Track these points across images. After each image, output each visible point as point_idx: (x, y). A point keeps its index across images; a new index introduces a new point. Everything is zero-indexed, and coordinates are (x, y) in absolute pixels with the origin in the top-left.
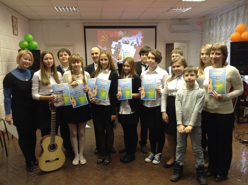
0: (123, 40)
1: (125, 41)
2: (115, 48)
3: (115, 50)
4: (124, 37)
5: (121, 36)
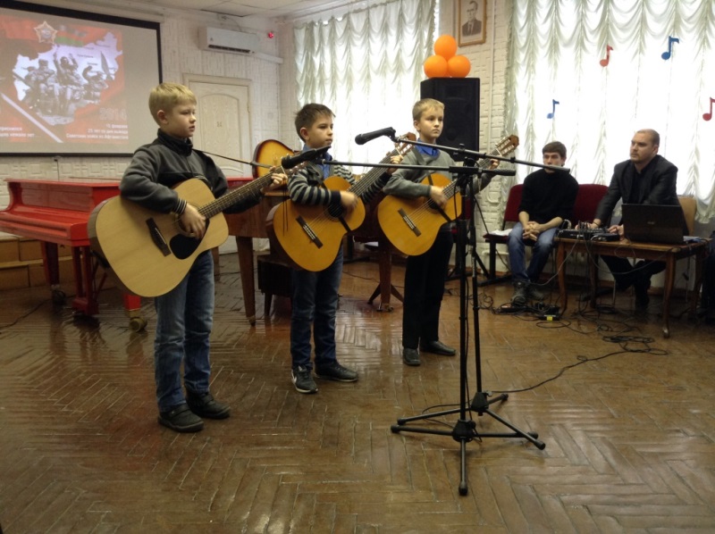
0: (55, 55)
1: (63, 59)
2: (27, 80)
3: (27, 88)
4: (58, 46)
5: (47, 40)
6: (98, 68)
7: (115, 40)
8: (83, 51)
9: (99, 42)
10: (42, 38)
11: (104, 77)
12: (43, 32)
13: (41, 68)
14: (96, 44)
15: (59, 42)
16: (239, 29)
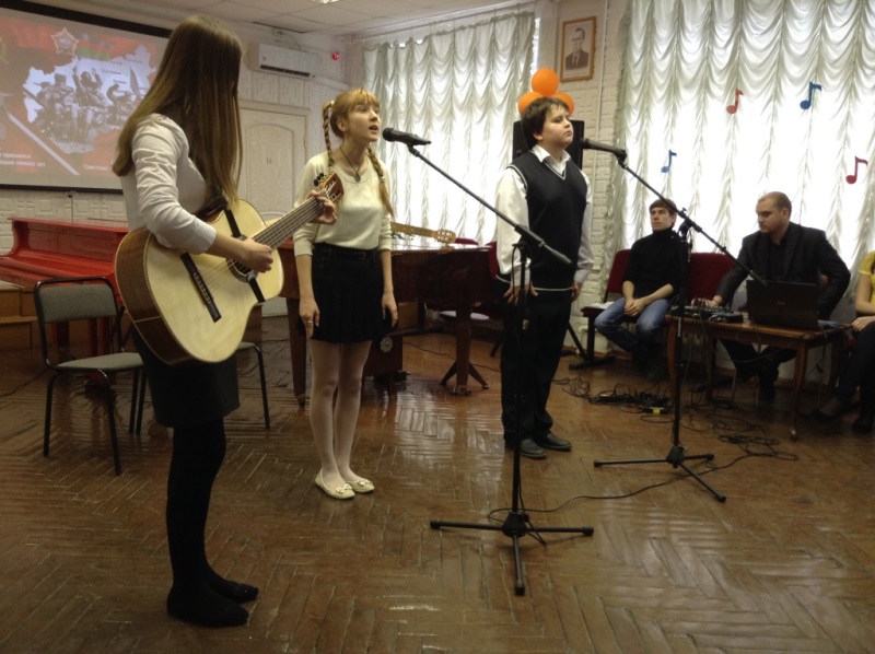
0: (75, 70)
1: (84, 74)
2: (39, 98)
3: (39, 107)
4: (80, 59)
5: (66, 51)
6: (126, 87)
7: (149, 55)
8: (108, 66)
9: (129, 56)
10: (60, 49)
11: (133, 98)
12: (62, 41)
13: (57, 85)
14: (125, 58)
15: (80, 55)
16: (298, 47)
